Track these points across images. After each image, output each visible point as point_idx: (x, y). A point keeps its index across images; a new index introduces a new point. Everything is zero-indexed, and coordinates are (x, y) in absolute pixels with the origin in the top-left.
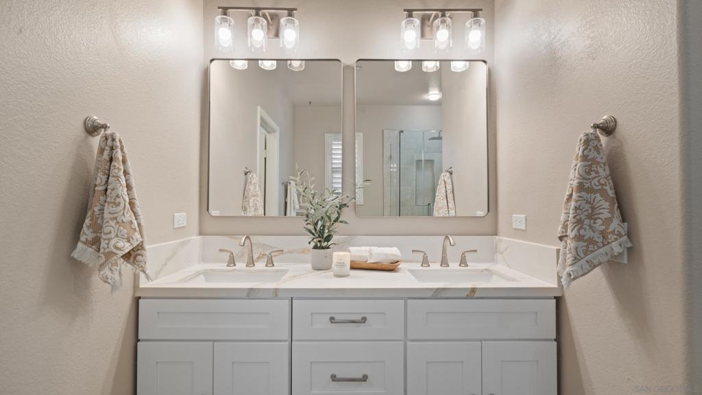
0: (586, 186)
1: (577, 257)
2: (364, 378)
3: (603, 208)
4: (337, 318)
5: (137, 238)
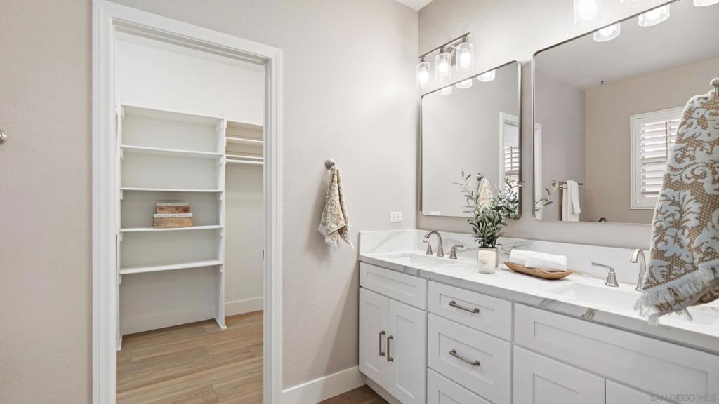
0: (674, 179)
1: (652, 279)
2: (477, 364)
3: (692, 213)
4: (458, 303)
5: (342, 224)
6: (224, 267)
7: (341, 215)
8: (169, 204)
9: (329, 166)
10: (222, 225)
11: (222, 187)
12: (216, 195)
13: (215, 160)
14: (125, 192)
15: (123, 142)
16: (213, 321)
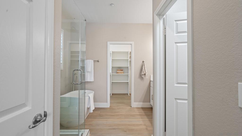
5: (145, 73)
6: (129, 82)
7: (145, 71)
8: (119, 69)
9: (143, 62)
10: (129, 74)
11: (129, 66)
12: (128, 67)
13: (128, 60)
14: (112, 67)
15: (112, 58)
16: (128, 94)
